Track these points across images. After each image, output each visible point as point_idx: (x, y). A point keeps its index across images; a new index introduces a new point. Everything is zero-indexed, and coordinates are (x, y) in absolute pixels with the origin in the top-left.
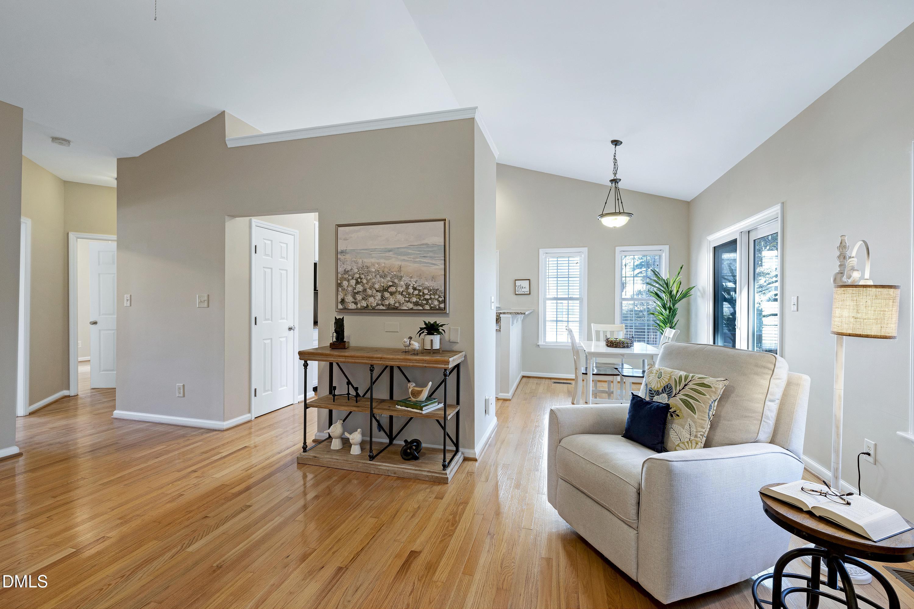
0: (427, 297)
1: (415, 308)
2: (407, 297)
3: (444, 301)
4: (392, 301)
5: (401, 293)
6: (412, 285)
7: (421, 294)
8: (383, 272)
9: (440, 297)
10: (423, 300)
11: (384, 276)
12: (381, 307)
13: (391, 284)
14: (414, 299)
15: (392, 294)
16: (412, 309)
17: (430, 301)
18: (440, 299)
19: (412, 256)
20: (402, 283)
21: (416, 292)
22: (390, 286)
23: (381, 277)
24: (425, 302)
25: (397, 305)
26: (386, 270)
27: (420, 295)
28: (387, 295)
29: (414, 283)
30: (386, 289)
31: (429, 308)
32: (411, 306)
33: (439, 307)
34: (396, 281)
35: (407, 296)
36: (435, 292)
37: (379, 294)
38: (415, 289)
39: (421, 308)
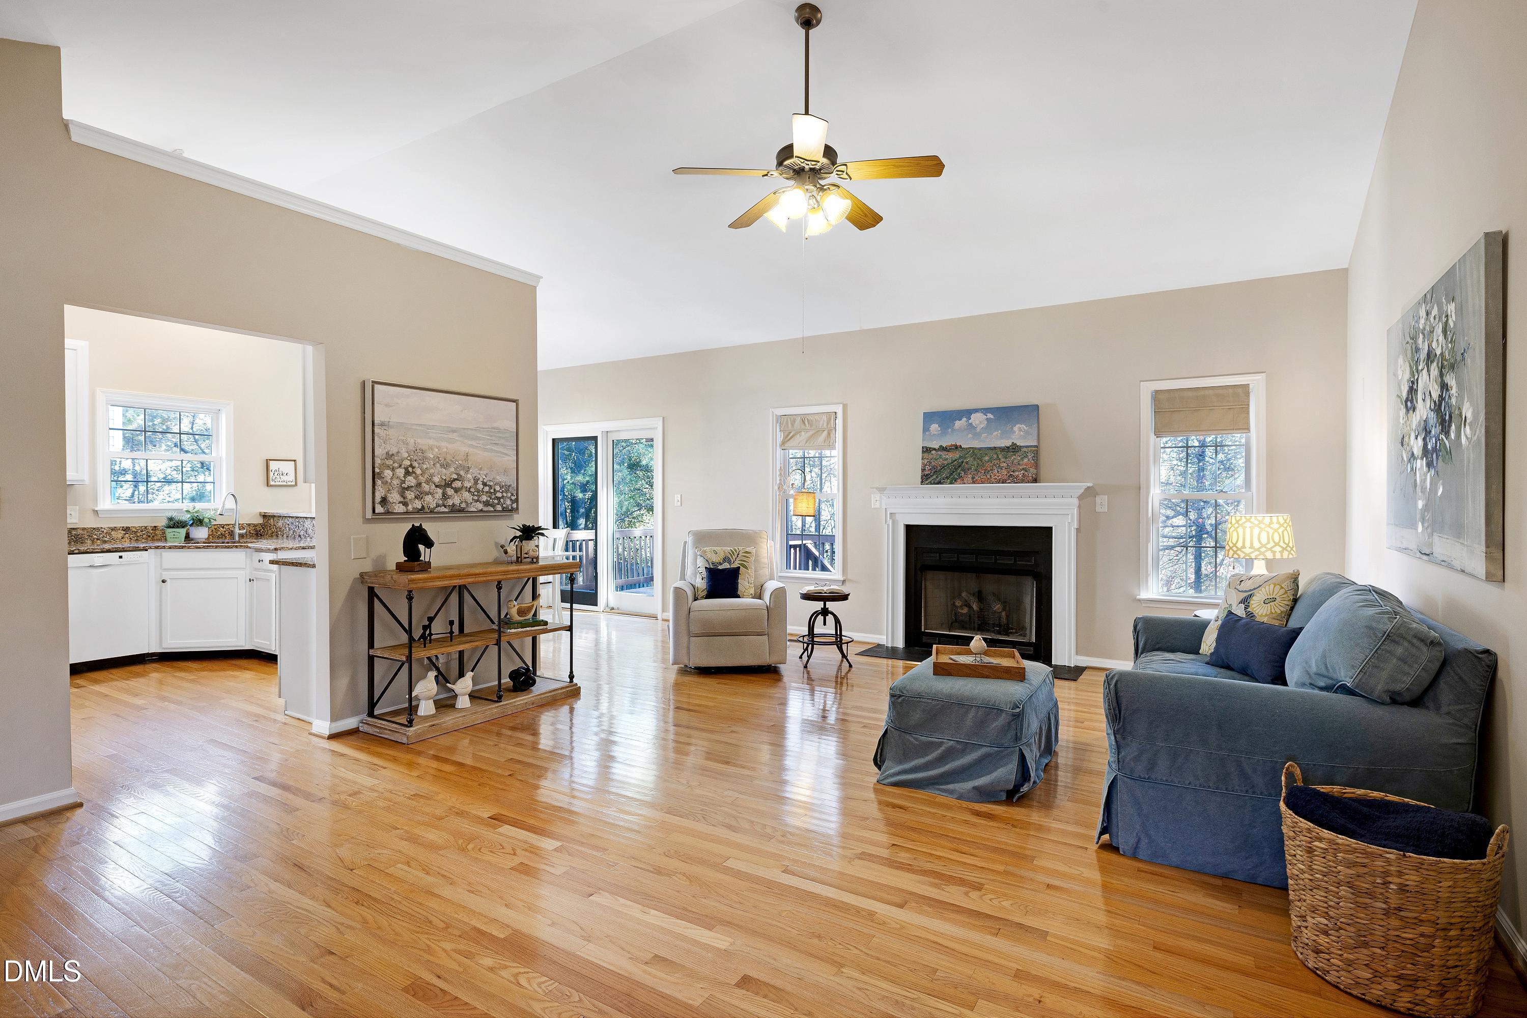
0: (499, 495)
1: (485, 509)
2: (476, 496)
3: (517, 500)
4: (456, 500)
5: (468, 489)
6: (481, 479)
7: (492, 491)
8: (445, 459)
9: (512, 495)
10: (494, 499)
11: (445, 466)
12: (443, 509)
13: (455, 476)
14: (484, 498)
15: (457, 490)
16: (481, 511)
17: (502, 500)
18: (513, 498)
19: (481, 442)
20: (469, 476)
21: (487, 489)
22: (455, 480)
23: (442, 466)
24: (496, 501)
25: (463, 505)
26: (449, 458)
27: (491, 493)
28: (450, 491)
29: (485, 477)
30: (448, 484)
31: (501, 509)
32: (480, 506)
33: (512, 507)
34: (462, 473)
35: (476, 493)
36: (507, 488)
37: (440, 491)
38: (485, 484)
39: (492, 509)
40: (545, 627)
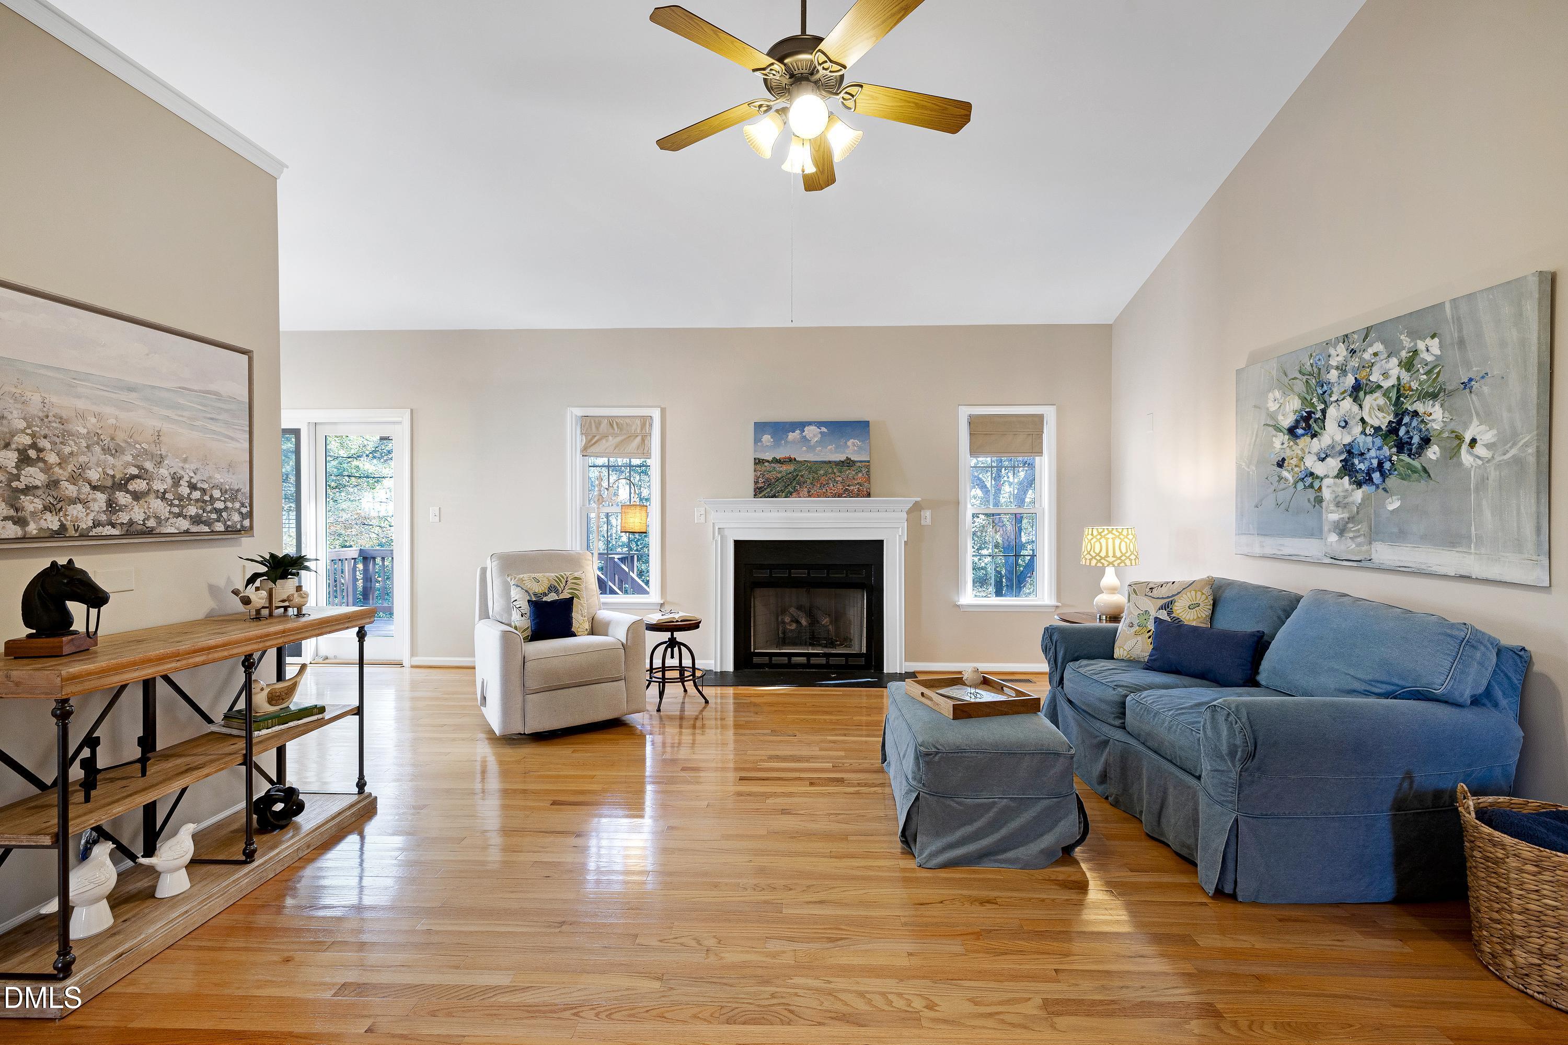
0: (219, 505)
1: (194, 529)
2: (177, 506)
3: (250, 515)
4: (137, 514)
5: (160, 495)
6: (186, 478)
7: (207, 498)
8: (112, 439)
9: (243, 505)
10: (211, 512)
11: (115, 451)
12: (108, 530)
13: (135, 471)
14: (192, 510)
15: (137, 496)
16: (187, 532)
17: (224, 514)
18: (244, 510)
19: (186, 413)
20: (163, 471)
21: (196, 495)
22: (133, 477)
23: (106, 450)
24: (214, 516)
25: (151, 523)
26: (121, 437)
27: (204, 502)
28: (122, 498)
29: (192, 474)
30: (121, 485)
31: (222, 529)
32: (184, 524)
33: (242, 526)
34: (148, 465)
35: (176, 502)
36: (234, 495)
37: (101, 497)
38: (193, 487)
39: (206, 529)
40: (320, 716)
